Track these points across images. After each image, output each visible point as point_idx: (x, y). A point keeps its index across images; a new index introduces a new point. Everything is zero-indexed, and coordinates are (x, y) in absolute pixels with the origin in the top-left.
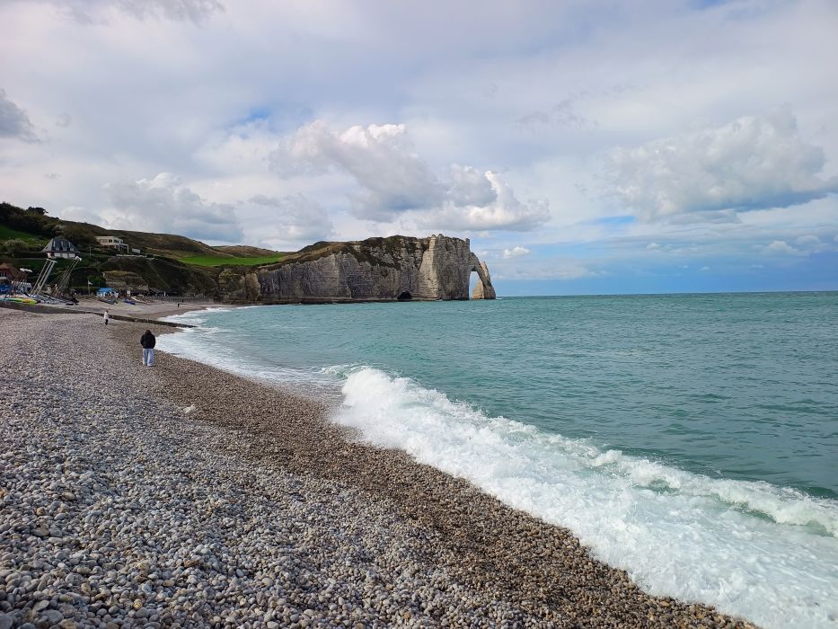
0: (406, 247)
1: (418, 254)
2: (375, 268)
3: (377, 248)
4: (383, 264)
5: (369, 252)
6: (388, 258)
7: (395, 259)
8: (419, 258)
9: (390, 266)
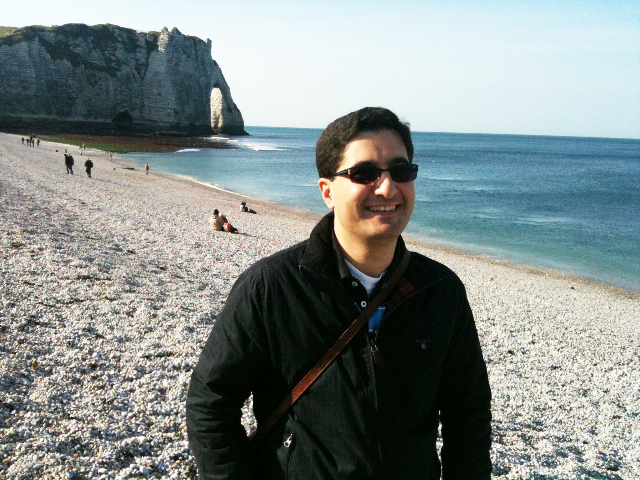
0: (123, 43)
1: (141, 54)
2: (79, 71)
3: (80, 40)
4: (90, 66)
5: (67, 46)
6: (96, 57)
7: (107, 60)
8: (143, 60)
9: (100, 69)
